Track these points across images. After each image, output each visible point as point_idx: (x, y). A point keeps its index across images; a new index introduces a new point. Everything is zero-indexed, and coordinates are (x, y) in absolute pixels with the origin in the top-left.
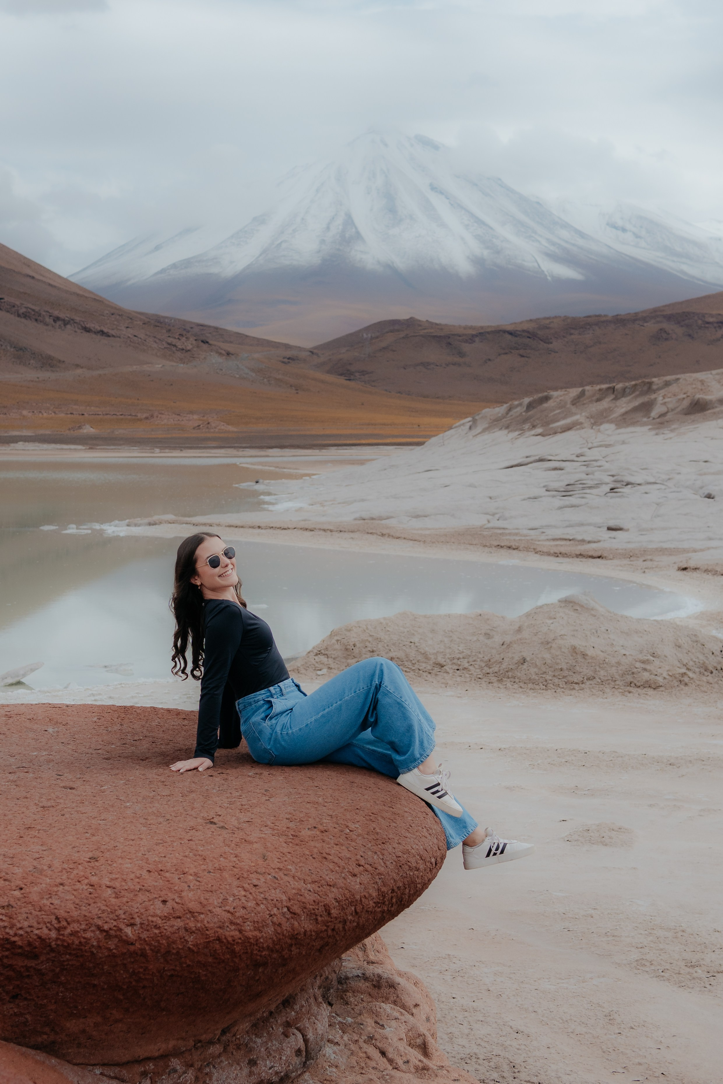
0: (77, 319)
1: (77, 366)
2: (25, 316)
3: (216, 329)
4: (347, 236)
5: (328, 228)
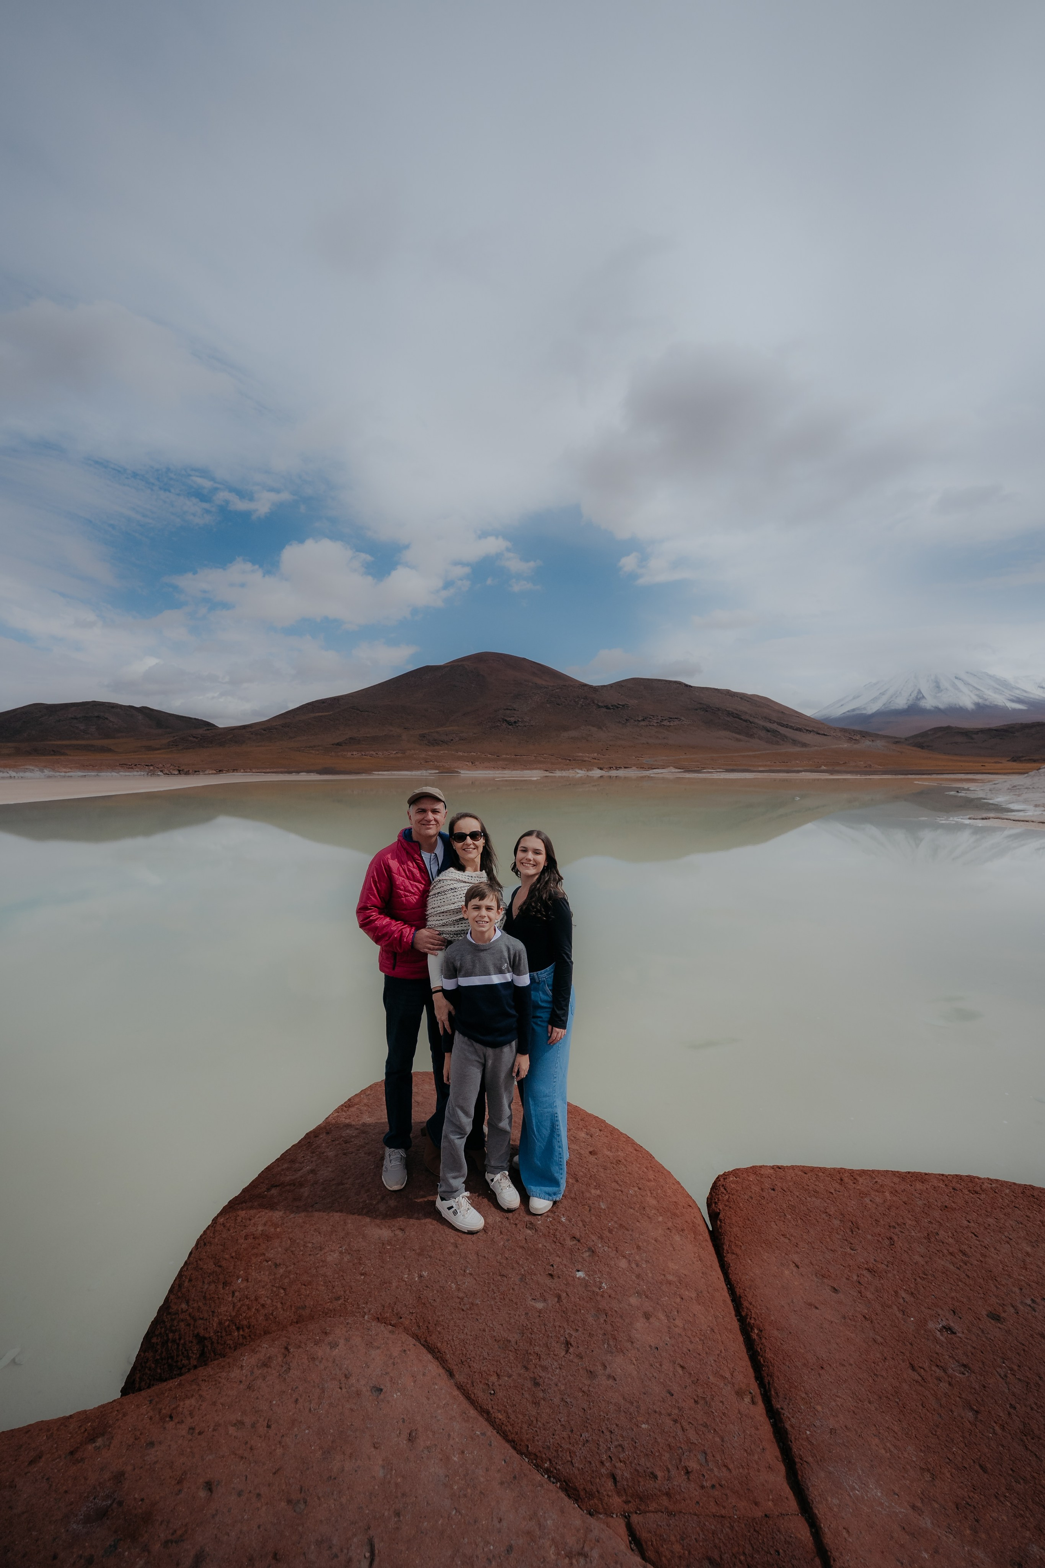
0: (815, 730)
1: (816, 746)
3: (868, 732)
5: (911, 695)
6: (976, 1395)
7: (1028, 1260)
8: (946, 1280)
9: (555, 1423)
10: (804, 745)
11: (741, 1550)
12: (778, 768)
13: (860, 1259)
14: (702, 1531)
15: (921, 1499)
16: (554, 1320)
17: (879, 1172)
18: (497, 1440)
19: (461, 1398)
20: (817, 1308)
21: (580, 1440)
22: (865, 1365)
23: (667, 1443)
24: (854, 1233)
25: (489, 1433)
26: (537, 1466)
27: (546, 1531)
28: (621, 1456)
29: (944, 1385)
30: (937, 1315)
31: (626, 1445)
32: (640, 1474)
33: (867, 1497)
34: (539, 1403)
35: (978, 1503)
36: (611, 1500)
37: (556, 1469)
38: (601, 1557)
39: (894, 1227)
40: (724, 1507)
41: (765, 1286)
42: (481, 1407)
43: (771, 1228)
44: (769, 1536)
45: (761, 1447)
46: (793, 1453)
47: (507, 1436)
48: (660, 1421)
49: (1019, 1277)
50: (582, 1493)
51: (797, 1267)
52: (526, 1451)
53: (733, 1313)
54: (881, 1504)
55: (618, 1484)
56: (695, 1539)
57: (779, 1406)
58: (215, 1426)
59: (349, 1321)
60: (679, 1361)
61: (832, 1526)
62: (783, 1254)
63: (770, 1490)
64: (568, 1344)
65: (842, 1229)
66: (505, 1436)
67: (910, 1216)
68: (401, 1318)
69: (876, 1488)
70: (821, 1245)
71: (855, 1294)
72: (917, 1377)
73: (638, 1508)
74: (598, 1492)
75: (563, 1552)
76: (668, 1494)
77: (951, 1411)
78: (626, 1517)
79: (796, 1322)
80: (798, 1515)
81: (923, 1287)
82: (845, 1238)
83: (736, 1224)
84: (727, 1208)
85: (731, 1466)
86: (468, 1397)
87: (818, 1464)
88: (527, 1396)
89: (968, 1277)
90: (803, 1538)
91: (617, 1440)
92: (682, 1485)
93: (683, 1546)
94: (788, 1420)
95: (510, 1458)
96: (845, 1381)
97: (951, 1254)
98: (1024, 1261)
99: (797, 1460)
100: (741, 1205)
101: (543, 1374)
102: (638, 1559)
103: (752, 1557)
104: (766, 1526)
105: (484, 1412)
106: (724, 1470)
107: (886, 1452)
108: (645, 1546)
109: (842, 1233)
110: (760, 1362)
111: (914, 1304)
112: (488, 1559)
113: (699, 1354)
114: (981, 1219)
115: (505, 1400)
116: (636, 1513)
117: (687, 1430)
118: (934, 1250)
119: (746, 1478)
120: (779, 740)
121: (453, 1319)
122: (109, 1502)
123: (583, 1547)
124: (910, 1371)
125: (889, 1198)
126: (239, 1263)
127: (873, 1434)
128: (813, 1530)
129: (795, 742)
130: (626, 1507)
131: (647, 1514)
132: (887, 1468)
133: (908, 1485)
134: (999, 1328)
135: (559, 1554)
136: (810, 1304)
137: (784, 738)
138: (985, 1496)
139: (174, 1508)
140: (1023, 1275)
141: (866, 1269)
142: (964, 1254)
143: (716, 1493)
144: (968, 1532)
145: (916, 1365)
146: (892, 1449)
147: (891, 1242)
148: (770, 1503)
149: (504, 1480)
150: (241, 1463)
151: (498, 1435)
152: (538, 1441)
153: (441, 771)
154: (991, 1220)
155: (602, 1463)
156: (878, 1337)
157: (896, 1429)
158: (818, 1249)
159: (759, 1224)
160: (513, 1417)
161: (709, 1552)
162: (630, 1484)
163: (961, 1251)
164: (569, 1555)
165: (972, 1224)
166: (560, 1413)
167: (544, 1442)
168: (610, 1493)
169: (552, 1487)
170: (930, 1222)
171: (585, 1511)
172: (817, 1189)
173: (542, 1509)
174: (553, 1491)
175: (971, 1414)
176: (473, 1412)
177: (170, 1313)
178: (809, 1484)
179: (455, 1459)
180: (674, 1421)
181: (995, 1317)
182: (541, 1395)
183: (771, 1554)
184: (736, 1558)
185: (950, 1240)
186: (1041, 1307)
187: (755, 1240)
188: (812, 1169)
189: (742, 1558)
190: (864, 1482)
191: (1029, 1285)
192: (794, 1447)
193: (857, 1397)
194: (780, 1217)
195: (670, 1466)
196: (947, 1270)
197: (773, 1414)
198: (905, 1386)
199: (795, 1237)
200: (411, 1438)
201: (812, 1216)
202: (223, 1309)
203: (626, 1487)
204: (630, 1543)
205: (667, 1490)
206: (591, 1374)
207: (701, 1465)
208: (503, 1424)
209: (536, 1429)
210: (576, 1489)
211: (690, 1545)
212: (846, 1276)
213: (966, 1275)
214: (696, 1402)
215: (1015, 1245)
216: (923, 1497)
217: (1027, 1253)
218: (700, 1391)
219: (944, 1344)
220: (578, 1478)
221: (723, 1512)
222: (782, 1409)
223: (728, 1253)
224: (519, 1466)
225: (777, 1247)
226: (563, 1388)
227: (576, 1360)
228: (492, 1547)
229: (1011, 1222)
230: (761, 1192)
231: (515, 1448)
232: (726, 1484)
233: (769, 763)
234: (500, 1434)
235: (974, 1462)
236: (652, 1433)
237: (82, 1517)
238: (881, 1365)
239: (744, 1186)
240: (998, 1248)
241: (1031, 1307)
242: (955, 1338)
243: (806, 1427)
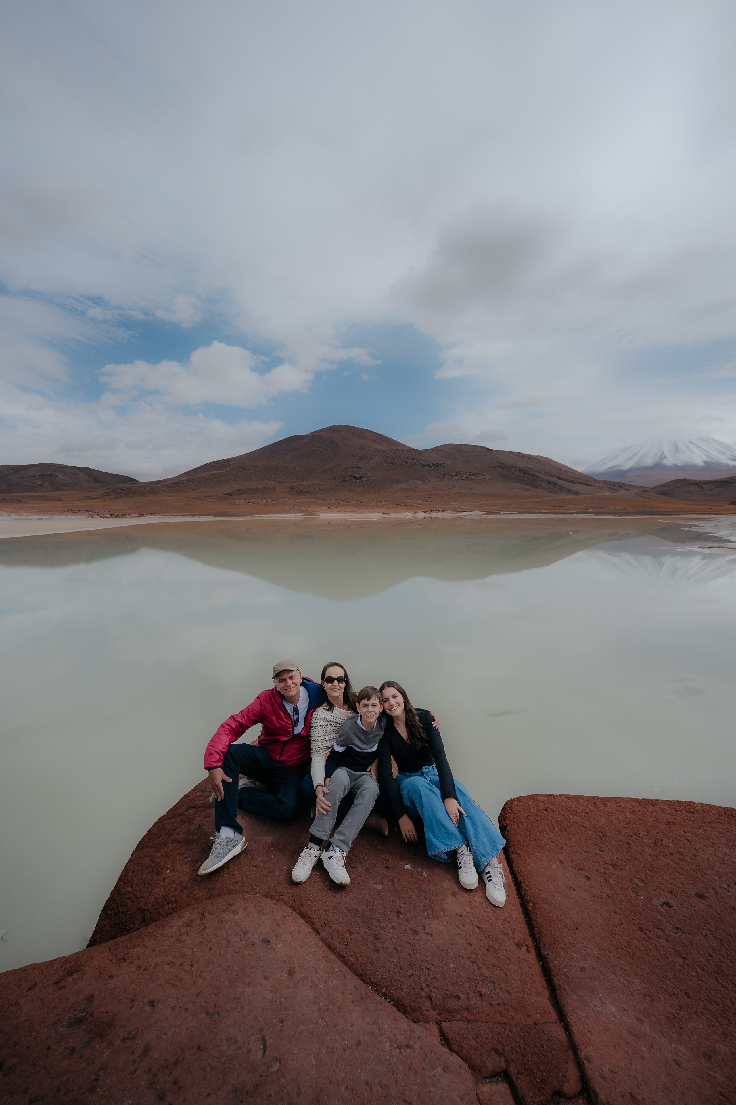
0: (584, 482)
1: (584, 494)
2: (570, 482)
3: (623, 483)
4: (662, 457)
5: (656, 456)
6: (685, 948)
7: (726, 858)
8: (667, 871)
9: (390, 963)
10: (576, 493)
11: (517, 1045)
12: (557, 511)
13: (606, 857)
14: (491, 1032)
15: (643, 1014)
16: (389, 896)
17: (622, 799)
18: (350, 974)
19: (325, 948)
20: (574, 890)
21: (407, 974)
22: (607, 927)
23: (467, 976)
24: (603, 840)
25: (344, 970)
26: (377, 991)
27: (383, 1032)
28: (435, 984)
29: (662, 941)
30: (660, 895)
31: (439, 978)
32: (449, 996)
33: (605, 1011)
34: (378, 951)
35: (682, 1017)
36: (428, 1013)
37: (390, 993)
38: (421, 1048)
39: (632, 836)
40: (506, 1018)
41: (538, 875)
42: (338, 953)
43: (544, 836)
44: (537, 1036)
45: (533, 980)
46: (554, 983)
47: (357, 972)
48: (463, 962)
49: (719, 870)
50: (409, 1009)
51: (562, 862)
52: (370, 982)
53: (515, 893)
54: (615, 1016)
55: (433, 1002)
56: (486, 1037)
57: (546, 953)
58: (155, 965)
59: (246, 897)
60: (476, 923)
61: (580, 1029)
62: (552, 854)
63: (538, 1007)
64: (399, 912)
65: (594, 837)
66: (355, 972)
67: (643, 829)
68: (282, 895)
69: (612, 1006)
70: (579, 848)
71: (602, 881)
72: (644, 936)
73: (447, 1018)
74: (419, 1007)
75: (395, 1045)
76: (467, 1009)
77: (667, 958)
78: (438, 1024)
79: (560, 899)
80: (557, 1023)
81: (651, 876)
82: (596, 843)
83: (519, 834)
84: (512, 823)
85: (511, 991)
86: (329, 947)
87: (572, 990)
88: (370, 946)
89: (683, 869)
90: (560, 1038)
91: (433, 974)
92: (477, 1003)
93: (477, 1042)
94: (551, 962)
95: (359, 985)
96: (593, 938)
97: (671, 854)
98: (723, 859)
99: (557, 988)
100: (523, 820)
101: (381, 932)
102: (446, 1050)
103: (524, 1049)
104: (535, 1030)
105: (340, 956)
106: (507, 994)
107: (620, 984)
108: (451, 1042)
109: (594, 840)
110: (533, 924)
111: (643, 887)
112: (344, 1049)
113: (491, 919)
114: (693, 831)
115: (355, 949)
116: (445, 1021)
117: (481, 968)
118: (660, 852)
119: (522, 999)
120: (557, 490)
121: (318, 896)
122: (84, 1014)
123: (409, 1042)
124: (639, 932)
125: (629, 816)
126: (167, 859)
127: (611, 972)
128: (567, 1033)
129: (569, 491)
130: (439, 1017)
131: (453, 1022)
132: (620, 993)
133: (634, 1005)
134: (704, 903)
135: (392, 1046)
136: (570, 888)
137: (561, 488)
138: (688, 1013)
139: (129, 1018)
140: (722, 868)
141: (610, 864)
142: (681, 854)
143: (501, 1008)
144: (675, 1035)
145: (643, 928)
146: (624, 981)
147: (628, 846)
148: (538, 1016)
149: (355, 1000)
150: (174, 989)
151: (350, 972)
152: (378, 975)
153: (305, 514)
154: (701, 831)
155: (422, 989)
156: (618, 909)
157: (628, 969)
158: (576, 850)
159: (535, 833)
160: (360, 959)
161: (496, 1046)
162: (442, 1003)
163: (679, 852)
164: (399, 1047)
165: (688, 834)
166: (393, 957)
167: (382, 976)
168: (427, 1009)
169: (387, 1004)
170: (658, 833)
171: (410, 1020)
172: (577, 810)
173: (381, 1018)
174: (389, 1007)
175: (681, 960)
176: (333, 957)
177: (120, 894)
178: (565, 1003)
179: (321, 986)
180: (472, 962)
181: (701, 896)
182: (380, 945)
183: (538, 1047)
184: (513, 1049)
185: (671, 844)
186: (734, 890)
187: (532, 844)
188: (574, 797)
189: (518, 1050)
190: (603, 1002)
191: (726, 875)
192: (555, 979)
193: (601, 948)
194: (550, 829)
195: (469, 991)
196: (668, 865)
197: (541, 958)
198: (635, 942)
199: (560, 842)
200: (291, 973)
201: (573, 828)
202: (157, 891)
203: (439, 1004)
204: (441, 1040)
205: (467, 1007)
206: (415, 932)
207: (491, 990)
208: (353, 964)
209: (376, 967)
210: (404, 1006)
211: (482, 1041)
212: (596, 869)
213: (682, 868)
214: (488, 950)
215: (718, 848)
216: (644, 1013)
217: (726, 853)
218: (491, 943)
219: (664, 914)
220: (406, 998)
221: (505, 1021)
222: (548, 955)
223: (513, 853)
224: (365, 991)
225: (547, 849)
226: (395, 941)
227: (404, 923)
228: (346, 1042)
229: (715, 833)
230: (537, 812)
231: (362, 980)
232: (508, 1003)
233: (549, 507)
234: (352, 971)
235: (681, 991)
236: (457, 970)
237: (66, 1023)
238: (619, 928)
239: (525, 808)
240: (705, 850)
241: (726, 889)
242: (671, 910)
243: (564, 967)
